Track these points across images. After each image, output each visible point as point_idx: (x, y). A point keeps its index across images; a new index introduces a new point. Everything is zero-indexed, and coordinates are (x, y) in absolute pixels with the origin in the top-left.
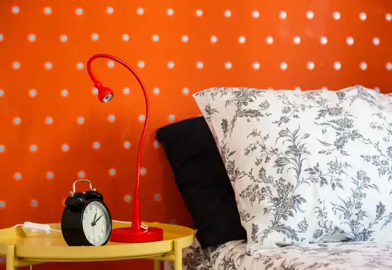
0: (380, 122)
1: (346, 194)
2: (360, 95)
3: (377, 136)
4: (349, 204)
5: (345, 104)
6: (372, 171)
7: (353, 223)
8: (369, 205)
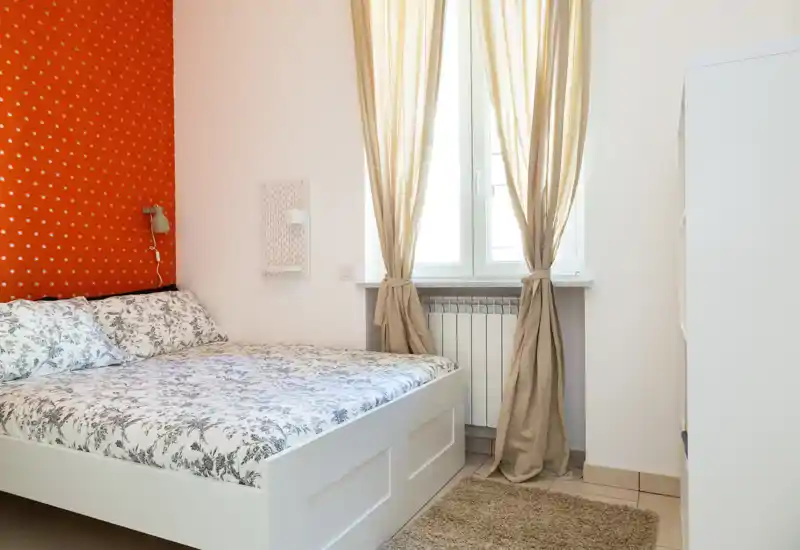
0: (34, 318)
1: (16, 356)
2: (23, 304)
3: (32, 325)
4: (18, 361)
5: (13, 310)
6: (31, 344)
7: (21, 370)
8: (30, 360)
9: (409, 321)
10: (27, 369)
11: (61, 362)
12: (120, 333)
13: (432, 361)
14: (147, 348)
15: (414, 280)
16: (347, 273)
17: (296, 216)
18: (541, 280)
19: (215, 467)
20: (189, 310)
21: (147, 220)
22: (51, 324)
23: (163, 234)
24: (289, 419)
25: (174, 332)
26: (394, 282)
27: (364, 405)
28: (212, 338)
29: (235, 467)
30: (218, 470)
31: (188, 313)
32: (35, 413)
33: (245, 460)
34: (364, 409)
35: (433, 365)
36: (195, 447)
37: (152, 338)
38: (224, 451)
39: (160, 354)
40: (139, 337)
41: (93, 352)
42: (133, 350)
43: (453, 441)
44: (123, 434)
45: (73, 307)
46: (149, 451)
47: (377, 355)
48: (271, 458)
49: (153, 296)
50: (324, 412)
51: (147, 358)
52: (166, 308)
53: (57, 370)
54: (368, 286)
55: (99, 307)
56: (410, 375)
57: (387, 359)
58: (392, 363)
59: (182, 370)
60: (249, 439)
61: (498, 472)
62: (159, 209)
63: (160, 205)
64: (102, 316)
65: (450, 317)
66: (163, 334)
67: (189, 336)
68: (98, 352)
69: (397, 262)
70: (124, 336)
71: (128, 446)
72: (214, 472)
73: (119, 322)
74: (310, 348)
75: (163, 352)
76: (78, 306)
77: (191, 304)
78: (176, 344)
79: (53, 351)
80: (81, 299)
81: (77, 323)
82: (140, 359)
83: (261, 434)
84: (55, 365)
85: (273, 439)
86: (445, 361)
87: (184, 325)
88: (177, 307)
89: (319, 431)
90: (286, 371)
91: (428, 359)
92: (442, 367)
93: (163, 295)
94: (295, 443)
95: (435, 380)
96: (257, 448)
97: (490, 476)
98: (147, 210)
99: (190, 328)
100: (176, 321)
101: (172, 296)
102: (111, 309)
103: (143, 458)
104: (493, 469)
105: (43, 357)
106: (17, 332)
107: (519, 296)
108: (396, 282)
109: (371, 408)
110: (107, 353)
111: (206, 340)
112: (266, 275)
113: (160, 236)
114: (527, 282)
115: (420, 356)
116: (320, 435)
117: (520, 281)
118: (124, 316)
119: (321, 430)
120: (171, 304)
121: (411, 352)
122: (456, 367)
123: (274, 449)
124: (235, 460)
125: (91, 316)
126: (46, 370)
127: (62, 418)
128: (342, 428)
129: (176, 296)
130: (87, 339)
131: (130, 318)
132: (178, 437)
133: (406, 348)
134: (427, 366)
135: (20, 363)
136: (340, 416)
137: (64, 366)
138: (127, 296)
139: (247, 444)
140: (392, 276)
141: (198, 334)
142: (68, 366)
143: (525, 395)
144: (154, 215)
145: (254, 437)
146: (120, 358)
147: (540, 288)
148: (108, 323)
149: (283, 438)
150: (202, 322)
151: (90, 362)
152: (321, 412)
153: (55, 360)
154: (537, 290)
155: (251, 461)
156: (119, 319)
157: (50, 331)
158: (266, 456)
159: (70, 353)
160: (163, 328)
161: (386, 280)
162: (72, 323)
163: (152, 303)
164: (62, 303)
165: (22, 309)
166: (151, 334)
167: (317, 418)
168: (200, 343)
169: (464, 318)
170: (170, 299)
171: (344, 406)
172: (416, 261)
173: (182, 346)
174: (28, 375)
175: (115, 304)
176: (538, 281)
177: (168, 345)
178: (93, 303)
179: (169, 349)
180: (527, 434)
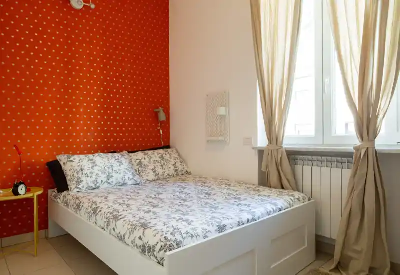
0: (103, 162)
1: (93, 179)
3: (101, 165)
4: (94, 181)
5: (95, 158)
6: (100, 174)
7: (96, 185)
8: (99, 181)
9: (281, 170)
10: (98, 185)
11: (113, 182)
12: (141, 169)
13: (293, 196)
14: (152, 177)
15: (284, 146)
16: (248, 141)
17: (222, 111)
18: (368, 148)
19: (147, 252)
20: (173, 158)
21: (157, 115)
22: (109, 165)
23: (164, 121)
24: (189, 229)
25: (165, 169)
26: (272, 147)
27: (239, 222)
28: (184, 172)
29: (155, 253)
30: (148, 253)
31: (172, 160)
32: (90, 208)
33: (160, 250)
34: (239, 225)
35: (292, 198)
36: (140, 238)
37: (154, 172)
38: (152, 243)
39: (157, 180)
40: (148, 171)
41: (127, 178)
42: (146, 178)
43: (306, 246)
44: (116, 225)
45: (120, 156)
46: (124, 236)
47: (262, 188)
48: (173, 252)
49: (156, 152)
50: (211, 226)
51: (151, 181)
52: (162, 158)
53: (111, 186)
54: (260, 149)
55: (133, 157)
56: (275, 204)
57: (267, 191)
58: (268, 195)
59: (160, 191)
60: (163, 240)
61: (337, 269)
62: (161, 110)
63: (162, 108)
64: (133, 161)
65: (307, 169)
66: (160, 170)
67: (172, 171)
68: (129, 178)
69: (274, 136)
70: (142, 171)
71: (117, 231)
72: (147, 254)
73: (140, 164)
74: (227, 182)
75: (159, 179)
76: (123, 156)
77: (175, 156)
78: (166, 174)
79: (109, 177)
80: (125, 153)
81: (121, 164)
82: (148, 182)
83: (170, 237)
84: (110, 184)
85: (176, 241)
86: (301, 195)
87: (170, 166)
88: (167, 157)
89: (205, 237)
90: (209, 195)
91: (291, 194)
92: (299, 200)
93: (161, 151)
94: (189, 244)
95: (292, 208)
96: (167, 245)
97: (330, 271)
98: (156, 110)
99: (173, 168)
100: (166, 164)
101: (166, 152)
102: (137, 158)
103: (121, 238)
104: (333, 267)
105: (105, 180)
106: (95, 168)
107: (352, 157)
108: (274, 147)
109: (244, 224)
110: (133, 179)
111: (180, 174)
112: (208, 141)
113: (162, 122)
114: (357, 149)
115: (286, 192)
116: (207, 240)
117: (352, 148)
118: (143, 161)
119: (208, 237)
120: (164, 156)
121: (283, 188)
122: (309, 200)
123: (176, 246)
124: (155, 250)
125: (128, 161)
126: (106, 186)
127: (98, 212)
128: (222, 236)
129: (167, 151)
130: (124, 172)
131: (145, 162)
132: (135, 232)
133: (280, 186)
134: (288, 198)
135: (96, 182)
136: (222, 229)
137: (114, 184)
138: (145, 152)
139: (162, 242)
140: (271, 144)
141: (176, 171)
142: (116, 184)
143: (356, 223)
144: (159, 112)
145: (166, 238)
146: (139, 181)
147: (367, 153)
148: (135, 164)
149: (182, 240)
150: (179, 165)
151: (125, 183)
152: (209, 226)
153: (110, 181)
154: (365, 155)
155: (162, 252)
156: (141, 162)
157: (109, 168)
158: (171, 250)
159: (117, 178)
160: (160, 167)
161: (268, 146)
162: (118, 164)
163: (155, 155)
164: (116, 155)
165: (98, 158)
166: (154, 171)
167: (206, 230)
168: (178, 175)
169: (316, 169)
170: (165, 153)
171: (225, 222)
172: (286, 135)
173: (168, 177)
174: (98, 188)
175: (140, 155)
176: (365, 149)
177: (161, 176)
178: (131, 154)
179: (162, 178)
180: (358, 248)
